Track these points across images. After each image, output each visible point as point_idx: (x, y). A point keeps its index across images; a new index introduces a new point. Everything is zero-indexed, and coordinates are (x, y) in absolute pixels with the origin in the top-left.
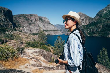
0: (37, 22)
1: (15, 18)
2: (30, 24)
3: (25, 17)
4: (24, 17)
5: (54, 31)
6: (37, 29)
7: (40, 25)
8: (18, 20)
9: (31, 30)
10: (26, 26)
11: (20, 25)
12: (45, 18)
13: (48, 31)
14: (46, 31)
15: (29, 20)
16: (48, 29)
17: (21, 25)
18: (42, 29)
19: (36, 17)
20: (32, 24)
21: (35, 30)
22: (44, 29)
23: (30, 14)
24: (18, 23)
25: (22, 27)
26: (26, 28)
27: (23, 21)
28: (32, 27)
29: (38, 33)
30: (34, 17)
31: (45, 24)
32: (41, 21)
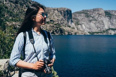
0: (101, 18)
1: (75, 15)
2: (90, 21)
4: (85, 14)
6: (98, 27)
7: (104, 22)
8: (77, 17)
9: (91, 28)
10: (85, 23)
11: (78, 23)
14: (113, 29)
15: (91, 16)
17: (80, 23)
19: (100, 12)
20: (94, 21)
21: (96, 28)
22: (111, 27)
23: (93, 9)
24: (77, 20)
25: (80, 25)
26: (85, 25)
27: (83, 18)
28: (92, 24)
29: (99, 31)
30: (97, 13)
31: (112, 20)
32: (108, 17)
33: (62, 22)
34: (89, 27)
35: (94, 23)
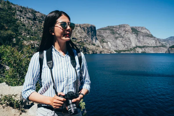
0: (128, 35)
1: (99, 32)
2: (116, 38)
3: (112, 30)
4: (110, 30)
5: (154, 47)
6: (124, 45)
7: (131, 39)
8: (102, 34)
9: (117, 46)
10: (111, 40)
11: (103, 40)
13: (144, 47)
14: (140, 47)
15: (117, 33)
16: (145, 45)
17: (106, 40)
18: (134, 45)
19: (127, 29)
20: (120, 38)
21: (123, 46)
22: (138, 45)
23: (119, 25)
24: (102, 37)
25: (106, 42)
26: (110, 43)
27: (108, 35)
28: (118, 42)
29: (126, 49)
30: (123, 29)
31: (139, 37)
32: (134, 33)
33: (85, 40)
34: (115, 45)
35: (121, 40)
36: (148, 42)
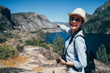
0: (36, 20)
1: (13, 16)
2: (29, 22)
3: (23, 16)
4: (22, 15)
5: (53, 28)
7: (38, 23)
8: (16, 18)
9: (30, 28)
10: (25, 24)
11: (18, 24)
12: (43, 16)
13: (47, 28)
14: (44, 29)
15: (28, 18)
16: (47, 27)
17: (20, 23)
18: (41, 28)
19: (35, 15)
20: (31, 22)
21: (34, 28)
22: (43, 27)
24: (16, 21)
25: (20, 25)
26: (24, 26)
27: (22, 20)
28: (30, 25)
29: (36, 31)
30: (32, 15)
31: (43, 22)
32: (40, 19)
34: (28, 28)
35: (32, 24)
36: (49, 25)
